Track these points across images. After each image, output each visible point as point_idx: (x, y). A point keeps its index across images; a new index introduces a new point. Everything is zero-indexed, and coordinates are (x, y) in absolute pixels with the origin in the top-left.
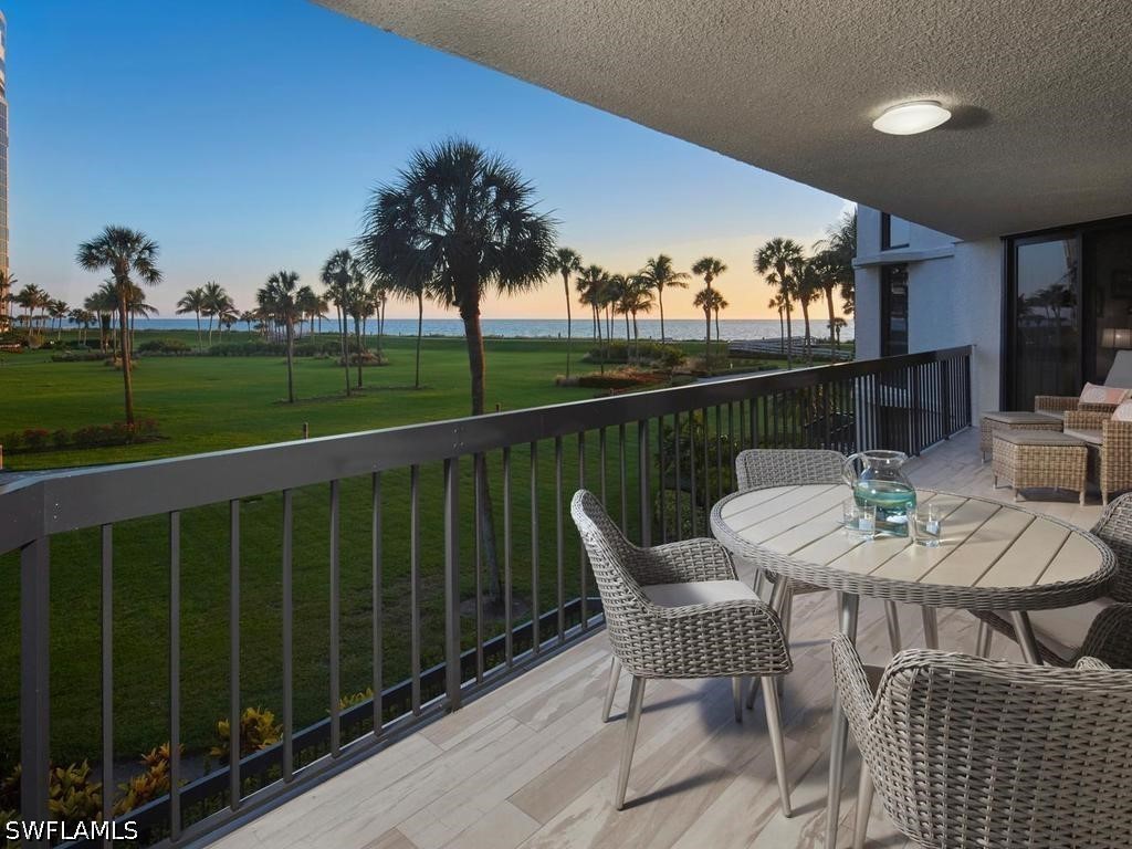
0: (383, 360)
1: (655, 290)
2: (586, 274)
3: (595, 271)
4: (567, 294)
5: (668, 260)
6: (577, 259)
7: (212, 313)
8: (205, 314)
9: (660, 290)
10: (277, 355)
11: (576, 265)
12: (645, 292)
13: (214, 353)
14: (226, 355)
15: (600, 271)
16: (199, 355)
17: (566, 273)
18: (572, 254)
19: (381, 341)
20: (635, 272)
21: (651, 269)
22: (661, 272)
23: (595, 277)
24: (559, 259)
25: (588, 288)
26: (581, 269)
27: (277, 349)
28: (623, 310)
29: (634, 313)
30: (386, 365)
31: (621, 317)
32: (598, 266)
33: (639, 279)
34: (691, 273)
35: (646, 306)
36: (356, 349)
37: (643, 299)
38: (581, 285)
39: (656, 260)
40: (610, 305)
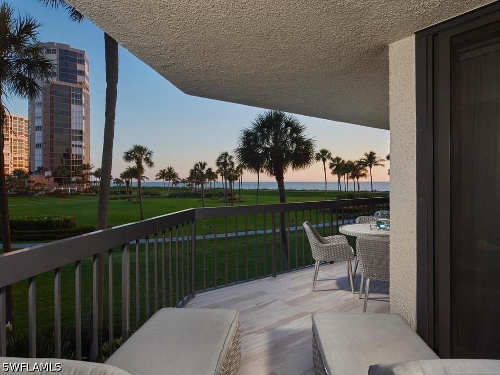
0: (242, 200)
1: (368, 168)
2: (334, 161)
3: (338, 159)
4: (325, 170)
5: (374, 154)
6: (329, 154)
7: (170, 180)
8: (167, 180)
9: (371, 167)
10: (196, 198)
11: (329, 157)
12: (362, 168)
13: (171, 196)
14: (175, 197)
15: (341, 159)
16: (164, 197)
17: (324, 160)
18: (327, 152)
19: (241, 192)
20: (358, 159)
21: (365, 157)
22: (371, 159)
23: (338, 162)
24: (321, 154)
25: (335, 167)
26: (332, 159)
27: (197, 195)
28: (353, 177)
29: (358, 179)
30: (243, 202)
31: (351, 180)
32: (340, 157)
33: (360, 163)
34: (385, 159)
35: (364, 175)
36: (230, 195)
37: (362, 172)
38: (331, 166)
39: (368, 153)
40: (346, 175)
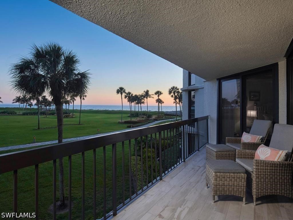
0: (74, 116)
1: (145, 99)
2: (127, 94)
3: (129, 93)
4: (122, 99)
5: (149, 91)
6: (124, 90)
7: (24, 103)
8: (21, 103)
9: (147, 98)
10: (44, 115)
11: (124, 92)
12: (143, 99)
13: (24, 114)
14: (27, 115)
15: (131, 93)
16: (19, 115)
17: (121, 94)
18: (123, 89)
19: (74, 111)
20: (141, 94)
21: (144, 93)
22: (147, 94)
23: (129, 95)
24: (120, 90)
25: (128, 98)
26: (126, 93)
27: (43, 113)
28: (138, 103)
29: (141, 104)
30: (74, 118)
32: (130, 92)
33: (142, 96)
34: (154, 94)
35: (143, 103)
36: (66, 113)
37: (143, 101)
38: (126, 97)
39: (146, 91)
40: (135, 102)
